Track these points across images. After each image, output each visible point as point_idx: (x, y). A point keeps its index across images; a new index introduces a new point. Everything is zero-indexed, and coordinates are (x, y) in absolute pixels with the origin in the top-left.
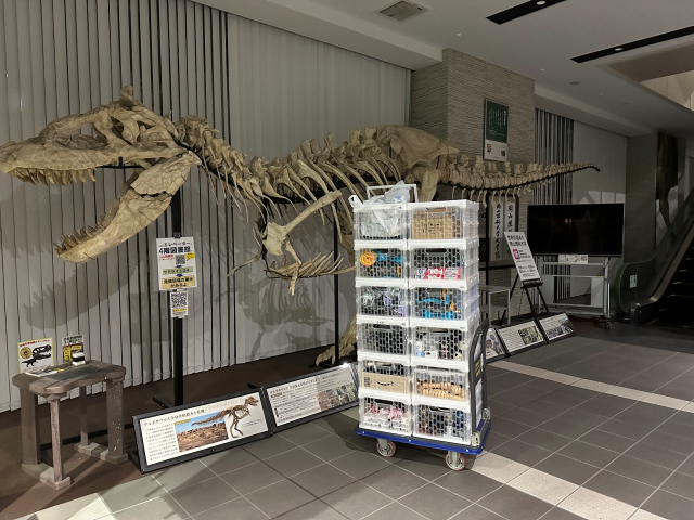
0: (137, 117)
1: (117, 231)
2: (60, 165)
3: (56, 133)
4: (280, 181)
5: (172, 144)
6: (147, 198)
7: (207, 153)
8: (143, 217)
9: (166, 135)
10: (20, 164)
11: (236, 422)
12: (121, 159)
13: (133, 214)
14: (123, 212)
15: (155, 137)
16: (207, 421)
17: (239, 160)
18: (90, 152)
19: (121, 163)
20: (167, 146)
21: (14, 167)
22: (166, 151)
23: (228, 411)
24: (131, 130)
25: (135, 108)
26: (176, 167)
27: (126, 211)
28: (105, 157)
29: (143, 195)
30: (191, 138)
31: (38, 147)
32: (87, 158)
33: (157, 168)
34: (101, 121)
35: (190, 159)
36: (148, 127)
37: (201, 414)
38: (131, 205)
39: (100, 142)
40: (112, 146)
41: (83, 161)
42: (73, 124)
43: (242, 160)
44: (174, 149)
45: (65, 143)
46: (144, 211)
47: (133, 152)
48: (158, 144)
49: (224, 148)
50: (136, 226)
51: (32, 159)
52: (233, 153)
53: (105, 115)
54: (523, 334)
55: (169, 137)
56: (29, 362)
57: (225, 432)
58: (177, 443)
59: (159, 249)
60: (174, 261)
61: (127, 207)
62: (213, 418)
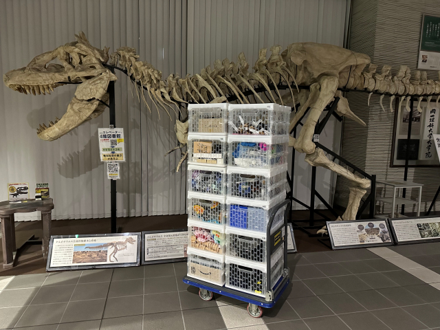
1: (65, 122)
5: (98, 66)
6: (84, 102)
8: (81, 114)
9: (94, 61)
11: (115, 252)
12: (69, 77)
13: (75, 112)
14: (69, 111)
15: (88, 63)
16: (97, 247)
18: (51, 74)
19: (69, 80)
20: (95, 68)
22: (94, 71)
23: (112, 244)
24: (76, 60)
25: (77, 45)
26: (99, 81)
27: (71, 111)
28: (61, 77)
29: (81, 100)
32: (48, 78)
34: (60, 55)
35: (108, 76)
36: (85, 56)
38: (74, 107)
40: (66, 70)
42: (46, 58)
44: (98, 70)
46: (82, 110)
48: (91, 67)
50: (77, 120)
53: (61, 51)
55: (96, 62)
56: (14, 195)
57: (106, 257)
58: (72, 258)
59: (99, 135)
60: (110, 143)
61: (72, 108)
62: (101, 246)
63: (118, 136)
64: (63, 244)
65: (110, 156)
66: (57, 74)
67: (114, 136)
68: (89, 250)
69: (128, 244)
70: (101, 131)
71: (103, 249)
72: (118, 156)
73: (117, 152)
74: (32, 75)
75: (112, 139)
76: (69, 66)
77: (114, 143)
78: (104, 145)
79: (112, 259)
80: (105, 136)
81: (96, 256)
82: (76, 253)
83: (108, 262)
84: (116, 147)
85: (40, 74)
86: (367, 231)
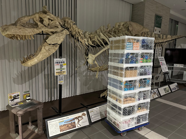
0: (48, 17)
1: (41, 56)
2: (22, 33)
3: (21, 22)
4: (93, 40)
5: (60, 27)
6: (51, 45)
7: (71, 30)
8: (50, 52)
9: (58, 23)
10: (8, 33)
11: (79, 122)
12: (42, 31)
13: (47, 51)
14: (43, 50)
15: (54, 24)
16: (70, 121)
17: (81, 33)
18: (32, 29)
19: (42, 33)
20: (58, 27)
21: (6, 34)
22: (58, 29)
23: (76, 118)
24: (46, 21)
25: (47, 14)
26: (61, 35)
27: (44, 50)
28: (37, 31)
29: (50, 44)
30: (66, 25)
31: (14, 27)
32: (31, 31)
33: (55, 35)
34: (36, 18)
35: (66, 32)
36: (52, 20)
37: (68, 119)
38: (46, 47)
39: (35, 25)
40: (40, 27)
41: (30, 32)
42: (26, 19)
43: (82, 33)
44: (60, 28)
45: (24, 26)
46: (50, 50)
47: (47, 29)
48: (55, 26)
49: (76, 28)
50: (47, 55)
51: (13, 31)
52: (79, 30)
53: (37, 16)
54: (165, 89)
55: (59, 24)
56: (12, 100)
57: (75, 125)
58: (59, 129)
59: (55, 62)
60: (60, 66)
61: (45, 48)
62: (71, 120)
63: (64, 62)
64: (53, 123)
65: (60, 72)
66: (35, 29)
67: (62, 62)
68: (66, 123)
69: (83, 116)
70: (55, 60)
71: (73, 122)
72: (63, 72)
73: (63, 70)
74: (22, 29)
75: (61, 64)
76: (42, 25)
77: (61, 66)
78: (57, 67)
79: (79, 125)
80: (57, 63)
81: (70, 126)
82: (61, 126)
83: (77, 128)
84: (63, 68)
85: (26, 29)
86: (153, 93)
